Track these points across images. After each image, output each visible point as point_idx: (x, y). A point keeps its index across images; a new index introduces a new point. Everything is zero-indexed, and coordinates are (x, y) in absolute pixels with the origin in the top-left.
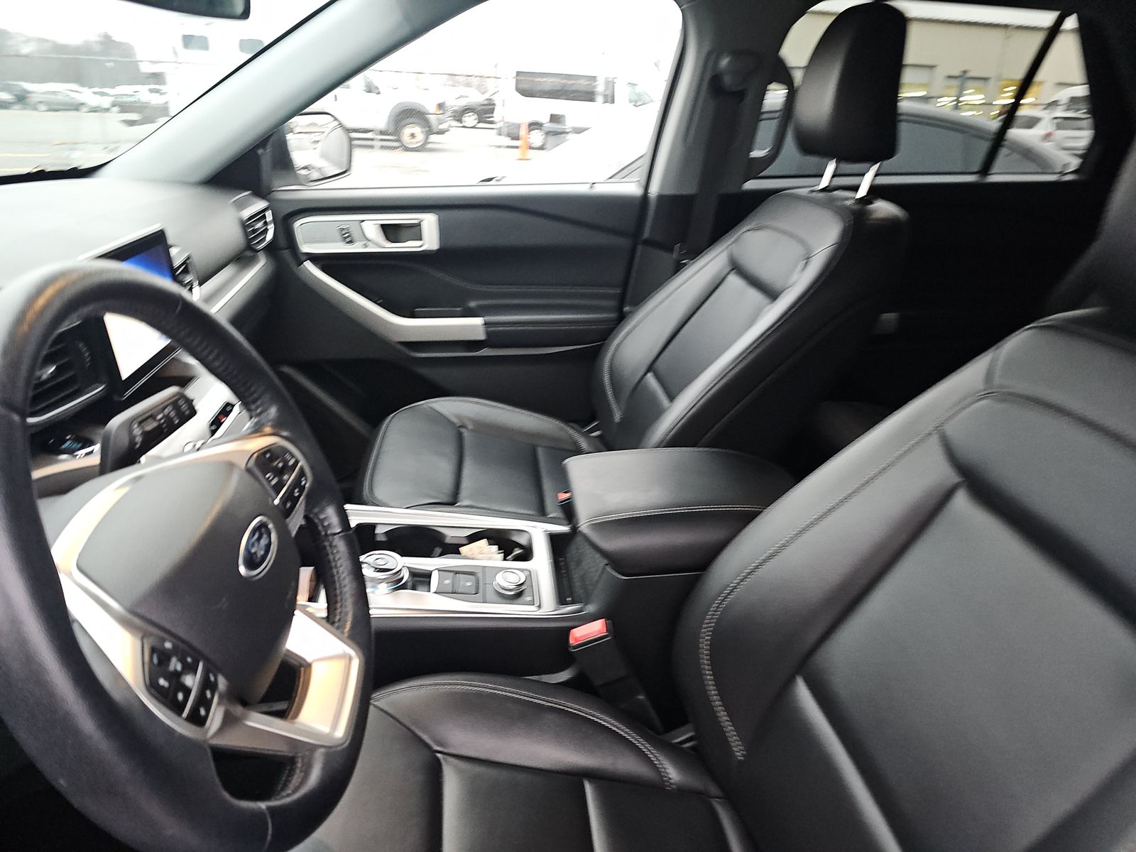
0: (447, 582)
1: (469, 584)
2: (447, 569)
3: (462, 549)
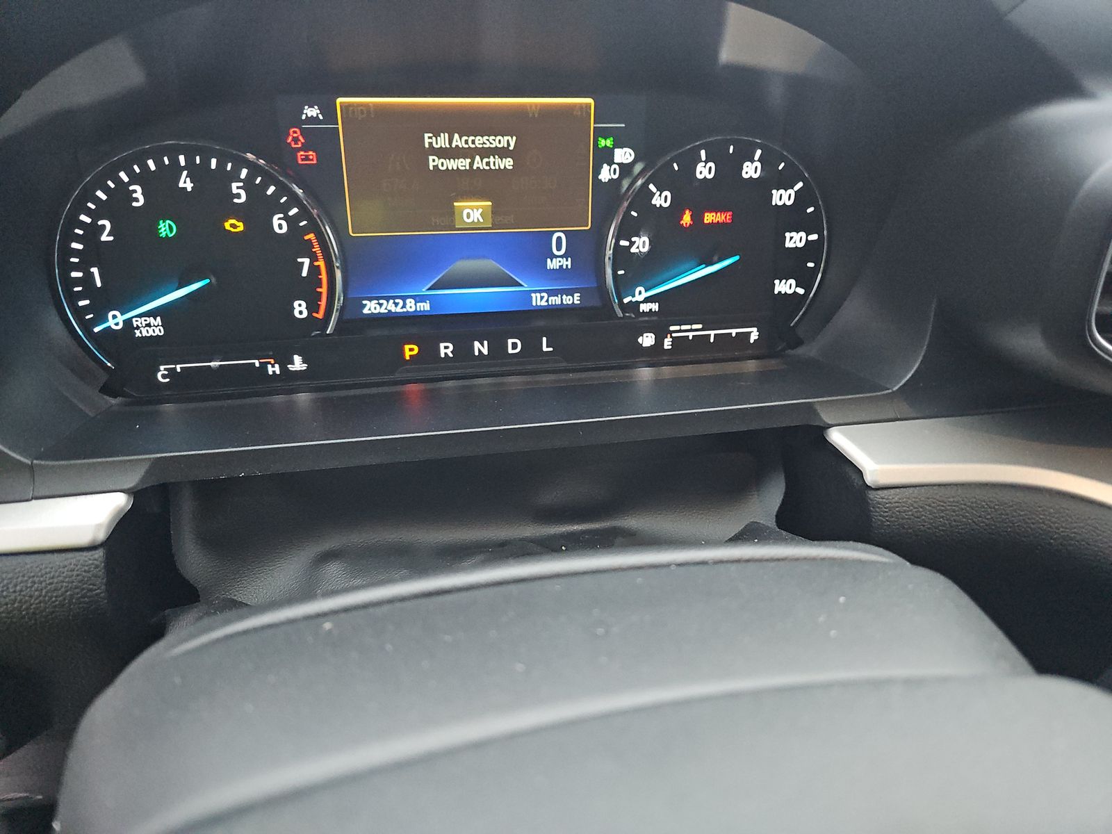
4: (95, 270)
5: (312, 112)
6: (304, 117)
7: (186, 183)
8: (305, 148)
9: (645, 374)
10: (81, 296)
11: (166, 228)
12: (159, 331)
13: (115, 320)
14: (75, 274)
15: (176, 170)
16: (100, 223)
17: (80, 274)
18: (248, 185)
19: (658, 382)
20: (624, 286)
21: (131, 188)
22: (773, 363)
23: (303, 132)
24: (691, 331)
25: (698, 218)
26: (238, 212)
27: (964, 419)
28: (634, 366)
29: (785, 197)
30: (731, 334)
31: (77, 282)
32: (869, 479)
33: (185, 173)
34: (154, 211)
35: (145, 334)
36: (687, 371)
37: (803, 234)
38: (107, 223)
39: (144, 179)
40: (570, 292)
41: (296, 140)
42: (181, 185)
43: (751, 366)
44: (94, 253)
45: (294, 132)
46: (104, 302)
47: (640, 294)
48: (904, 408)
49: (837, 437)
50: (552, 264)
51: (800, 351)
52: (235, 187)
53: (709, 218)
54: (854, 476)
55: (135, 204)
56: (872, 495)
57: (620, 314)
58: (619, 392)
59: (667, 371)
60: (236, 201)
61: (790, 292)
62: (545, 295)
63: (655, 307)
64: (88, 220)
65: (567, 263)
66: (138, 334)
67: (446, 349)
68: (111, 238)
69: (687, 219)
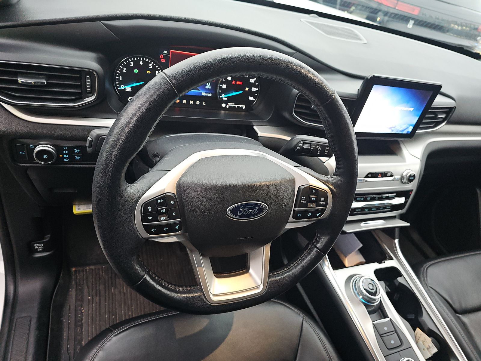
0: (386, 328)
1: (392, 342)
2: (395, 325)
3: (418, 330)
4: (121, 77)
5: (165, 52)
6: (164, 53)
7: (141, 63)
8: (163, 59)
9: (223, 112)
10: (117, 81)
11: (136, 71)
12: (131, 91)
13: (122, 87)
14: (117, 77)
15: (140, 60)
16: (124, 68)
17: (118, 77)
18: (153, 65)
19: (225, 114)
20: (221, 94)
21: (131, 62)
22: (247, 113)
23: (163, 56)
24: (232, 105)
25: (236, 82)
26: (150, 70)
27: (279, 127)
28: (221, 110)
29: (252, 81)
30: (235, 106)
31: (117, 79)
32: (259, 135)
33: (141, 61)
34: (134, 67)
35: (128, 91)
36: (231, 112)
37: (255, 88)
38: (125, 69)
39: (133, 61)
40: (210, 93)
41: (162, 57)
42: (140, 63)
43: (243, 113)
44: (122, 74)
45: (161, 55)
46: (121, 83)
47: (223, 96)
48: (268, 124)
49: (255, 127)
50: (207, 87)
51: (252, 112)
52: (150, 65)
53: (238, 83)
54: (257, 134)
55: (131, 65)
56: (259, 138)
57: (219, 99)
58: (218, 115)
59: (227, 112)
60: (150, 67)
61: (252, 100)
62: (205, 93)
63: (226, 99)
64: (122, 67)
65: (210, 88)
66: (126, 90)
67: (191, 102)
68: (125, 71)
69: (234, 82)
